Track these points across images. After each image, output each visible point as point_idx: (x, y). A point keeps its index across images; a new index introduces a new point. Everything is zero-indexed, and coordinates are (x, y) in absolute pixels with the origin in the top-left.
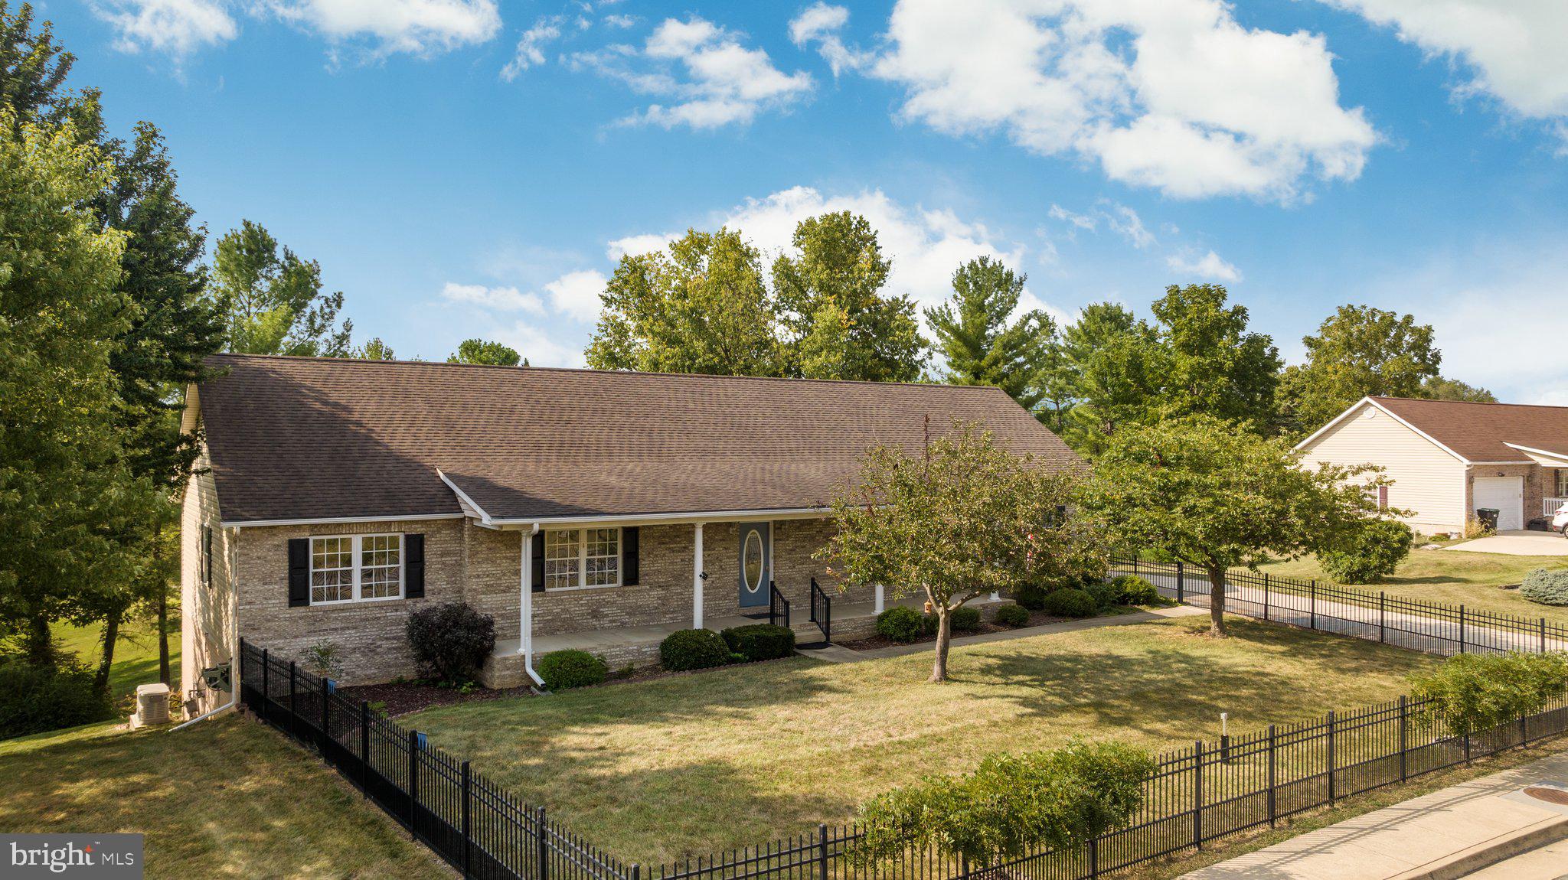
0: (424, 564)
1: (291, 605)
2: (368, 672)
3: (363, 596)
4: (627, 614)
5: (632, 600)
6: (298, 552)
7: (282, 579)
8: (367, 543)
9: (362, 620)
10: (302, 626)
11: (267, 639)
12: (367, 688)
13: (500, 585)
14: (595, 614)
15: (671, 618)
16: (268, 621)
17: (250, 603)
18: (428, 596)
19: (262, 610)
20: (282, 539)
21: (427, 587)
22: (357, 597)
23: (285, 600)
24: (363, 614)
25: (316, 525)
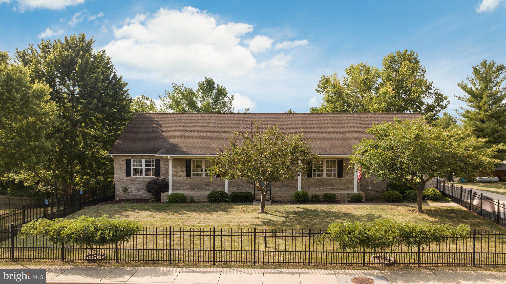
0: (160, 167)
1: (126, 176)
2: (146, 195)
3: (145, 175)
4: (217, 186)
5: (219, 182)
6: (128, 163)
7: (124, 169)
8: (146, 161)
9: (144, 181)
10: (129, 182)
11: (121, 184)
12: (145, 199)
13: (178, 174)
14: (207, 185)
15: (232, 189)
16: (121, 180)
17: (117, 175)
18: (161, 176)
19: (120, 177)
20: (124, 159)
21: (161, 174)
22: (144, 175)
23: (125, 174)
24: (144, 180)
25: (133, 156)
